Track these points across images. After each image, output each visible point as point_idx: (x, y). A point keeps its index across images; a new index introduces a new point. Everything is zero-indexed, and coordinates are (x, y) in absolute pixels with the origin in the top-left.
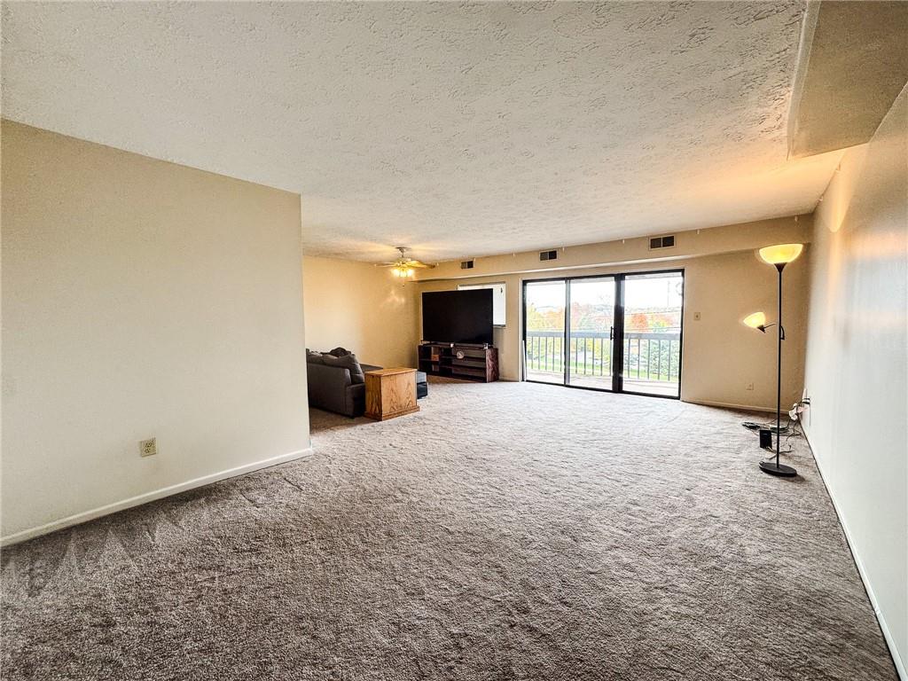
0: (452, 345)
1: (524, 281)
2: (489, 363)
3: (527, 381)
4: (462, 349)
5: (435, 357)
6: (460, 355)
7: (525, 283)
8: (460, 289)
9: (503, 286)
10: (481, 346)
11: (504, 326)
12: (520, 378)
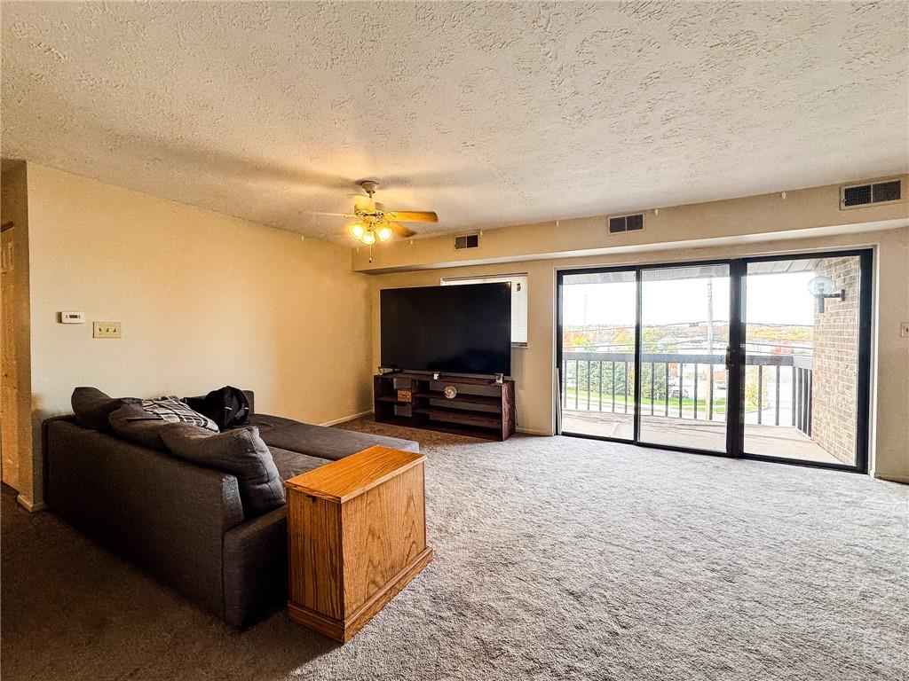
0: (436, 376)
1: (558, 271)
2: (505, 407)
3: (564, 434)
4: (452, 381)
5: (405, 395)
6: (451, 393)
7: (560, 274)
8: (444, 284)
9: (522, 280)
10: (492, 377)
11: (526, 344)
12: (554, 430)
